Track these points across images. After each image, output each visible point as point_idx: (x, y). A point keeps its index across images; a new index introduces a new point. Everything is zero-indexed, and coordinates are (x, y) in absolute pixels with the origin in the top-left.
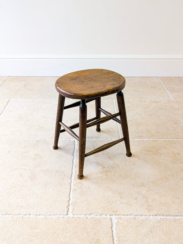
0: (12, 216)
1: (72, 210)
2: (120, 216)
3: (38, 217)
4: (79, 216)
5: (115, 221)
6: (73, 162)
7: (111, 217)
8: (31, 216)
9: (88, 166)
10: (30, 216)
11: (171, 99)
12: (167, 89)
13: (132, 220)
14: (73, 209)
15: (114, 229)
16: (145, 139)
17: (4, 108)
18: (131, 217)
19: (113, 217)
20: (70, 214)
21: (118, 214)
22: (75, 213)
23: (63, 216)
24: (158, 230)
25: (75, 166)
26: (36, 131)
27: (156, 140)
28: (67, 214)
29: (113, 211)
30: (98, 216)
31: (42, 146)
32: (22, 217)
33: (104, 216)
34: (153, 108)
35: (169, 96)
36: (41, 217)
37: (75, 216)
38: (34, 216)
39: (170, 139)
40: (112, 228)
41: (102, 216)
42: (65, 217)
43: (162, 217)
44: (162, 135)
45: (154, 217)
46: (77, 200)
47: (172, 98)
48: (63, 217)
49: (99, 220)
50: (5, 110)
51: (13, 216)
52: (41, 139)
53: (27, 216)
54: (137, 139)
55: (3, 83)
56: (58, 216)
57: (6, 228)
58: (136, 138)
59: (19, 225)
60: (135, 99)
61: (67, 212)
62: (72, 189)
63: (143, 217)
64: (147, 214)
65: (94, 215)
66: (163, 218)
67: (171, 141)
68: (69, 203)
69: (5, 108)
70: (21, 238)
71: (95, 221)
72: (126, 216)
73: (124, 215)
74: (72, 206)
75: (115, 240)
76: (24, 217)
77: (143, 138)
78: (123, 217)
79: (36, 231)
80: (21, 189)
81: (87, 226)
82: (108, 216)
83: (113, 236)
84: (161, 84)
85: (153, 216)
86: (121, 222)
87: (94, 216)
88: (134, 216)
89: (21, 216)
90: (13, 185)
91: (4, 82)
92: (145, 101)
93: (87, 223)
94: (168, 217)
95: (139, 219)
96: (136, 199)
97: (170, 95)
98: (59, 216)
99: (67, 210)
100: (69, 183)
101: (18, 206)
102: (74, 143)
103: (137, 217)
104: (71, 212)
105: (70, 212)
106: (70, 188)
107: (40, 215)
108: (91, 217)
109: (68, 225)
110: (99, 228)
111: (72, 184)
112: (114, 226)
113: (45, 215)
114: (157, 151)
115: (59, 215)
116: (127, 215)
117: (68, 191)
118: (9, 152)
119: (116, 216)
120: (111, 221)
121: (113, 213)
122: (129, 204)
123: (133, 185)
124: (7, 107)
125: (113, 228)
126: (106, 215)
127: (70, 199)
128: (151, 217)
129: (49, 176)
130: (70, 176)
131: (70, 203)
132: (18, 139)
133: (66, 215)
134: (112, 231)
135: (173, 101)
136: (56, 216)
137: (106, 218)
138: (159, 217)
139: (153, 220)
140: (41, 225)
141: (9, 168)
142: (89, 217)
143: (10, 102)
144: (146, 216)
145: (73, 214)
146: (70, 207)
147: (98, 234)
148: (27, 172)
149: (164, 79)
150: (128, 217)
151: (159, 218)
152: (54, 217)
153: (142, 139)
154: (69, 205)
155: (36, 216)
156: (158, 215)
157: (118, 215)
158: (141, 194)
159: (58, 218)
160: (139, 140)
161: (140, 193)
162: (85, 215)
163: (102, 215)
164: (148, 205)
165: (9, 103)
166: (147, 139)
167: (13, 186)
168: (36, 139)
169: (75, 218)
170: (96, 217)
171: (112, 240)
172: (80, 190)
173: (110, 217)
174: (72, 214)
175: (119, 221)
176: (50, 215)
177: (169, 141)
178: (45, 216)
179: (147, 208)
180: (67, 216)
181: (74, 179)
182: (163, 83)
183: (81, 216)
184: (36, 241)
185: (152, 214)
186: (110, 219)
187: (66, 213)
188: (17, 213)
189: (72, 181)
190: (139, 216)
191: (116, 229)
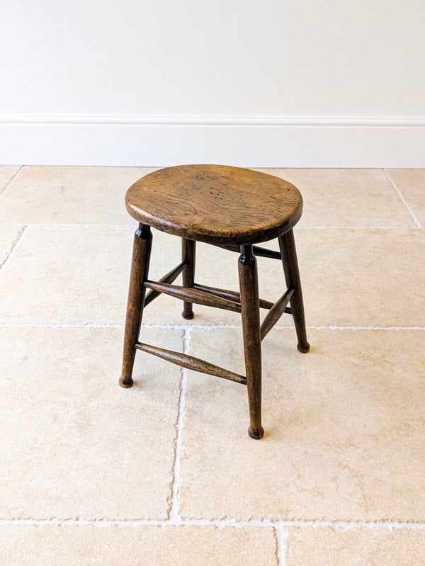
0: (33, 522)
1: (179, 508)
2: (297, 523)
3: (97, 524)
4: (196, 523)
5: (283, 536)
6: (180, 385)
7: (276, 525)
8: (81, 522)
9: (218, 395)
10: (77, 522)
11: (417, 226)
12: (407, 200)
13: (327, 533)
14: (183, 506)
15: (282, 555)
16: (354, 328)
17: (12, 248)
18: (322, 524)
19: (280, 526)
20: (176, 519)
21: (290, 516)
22: (186, 516)
23: (159, 523)
24: (389, 557)
25: (186, 394)
26: (91, 306)
27: (381, 328)
28: (169, 518)
29: (280, 511)
30: (243, 524)
31: (106, 343)
32: (59, 525)
33: (258, 523)
34: (375, 247)
35: (412, 217)
36: (105, 524)
37: (187, 523)
38: (86, 523)
39: (414, 328)
40: (276, 553)
41: (252, 524)
42: (164, 524)
43: (398, 526)
44: (396, 318)
45: (379, 525)
46: (191, 482)
47: (418, 224)
48: (159, 526)
49: (246, 533)
50: (14, 251)
51: (36, 522)
52: (104, 327)
53: (70, 523)
54: (335, 327)
55: (8, 184)
56: (146, 522)
57: (19, 554)
58: (333, 325)
59: (51, 546)
60: (329, 225)
61: (168, 513)
62: (178, 452)
63: (353, 524)
64: (361, 518)
65: (234, 520)
66: (400, 527)
67: (418, 331)
68: (172, 490)
69: (15, 248)
71: (236, 536)
72: (311, 523)
73: (306, 521)
74: (179, 497)
76: (63, 526)
77: (349, 324)
78: (303, 525)
79: (94, 560)
80: (55, 454)
81: (217, 548)
82: (267, 523)
84: (392, 186)
85: (375, 521)
87: (232, 522)
88: (330, 524)
89: (56, 522)
90: (36, 443)
91: (11, 179)
92: (353, 231)
93: (217, 539)
94: (413, 526)
95: (343, 531)
96: (334, 479)
97: (412, 215)
98: (149, 523)
99: (167, 508)
100: (172, 438)
101: (49, 498)
102: (182, 336)
103: (337, 526)
104: (176, 513)
105: (174, 512)
106: (175, 452)
107: (101, 520)
108: (227, 526)
109: (171, 545)
110: (245, 552)
111: (179, 441)
112: (283, 547)
113: (115, 520)
114: (383, 356)
115: (149, 520)
116: (314, 520)
117: (169, 459)
118: (25, 359)
119: (286, 524)
120: (275, 535)
121: (279, 515)
122: (319, 493)
123: (328, 444)
124: (18, 244)
125: (278, 552)
126: (262, 521)
127: (176, 479)
128: (371, 525)
129: (122, 419)
130: (173, 421)
131: (175, 491)
132: (45, 325)
133: (166, 520)
134: (278, 561)
135: (420, 230)
136: (142, 523)
137: (263, 527)
138: (389, 526)
139: (376, 534)
140: (105, 546)
141: (26, 400)
142: (222, 525)
143: (26, 230)
144: (360, 524)
145: (183, 519)
146: (175, 500)
148: (68, 411)
149: (399, 174)
150: (315, 525)
151: (391, 529)
152: (135, 524)
153: (348, 327)
154: (172, 493)
155: (93, 523)
156: (388, 520)
157: (293, 520)
158: (346, 467)
159: (146, 527)
160: (341, 328)
161: (344, 463)
162: (212, 521)
163: (252, 521)
164: (364, 495)
165: (24, 234)
166: (359, 328)
167: (36, 445)
168: (89, 326)
169: (187, 529)
170: (238, 526)
172: (198, 456)
173: (272, 524)
174: (179, 517)
175: (295, 534)
176: (126, 520)
177: (412, 331)
178: (114, 523)
179: (361, 501)
180: (168, 523)
181: (184, 429)
182: (398, 185)
183: (203, 523)
185: (374, 519)
186: (272, 529)
187: (166, 516)
188: (46, 516)
189: (180, 433)
190: (341, 524)
191: (287, 554)
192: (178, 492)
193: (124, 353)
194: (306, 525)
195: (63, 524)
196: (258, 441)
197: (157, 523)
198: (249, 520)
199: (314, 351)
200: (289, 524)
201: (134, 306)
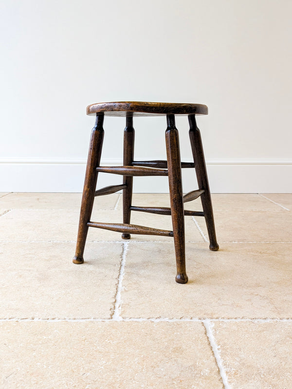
1: (120, 313)
2: (221, 320)
3: (50, 321)
4: (135, 320)
5: (210, 326)
6: (121, 263)
7: (203, 321)
8: (36, 321)
10: (32, 320)
13: (248, 324)
14: (123, 312)
15: (211, 334)
16: (251, 242)
18: (243, 320)
19: (207, 322)
20: (117, 317)
21: (215, 316)
22: (127, 317)
23: (103, 320)
25: (125, 267)
27: (271, 243)
28: (112, 318)
29: (206, 314)
30: (175, 320)
32: (17, 321)
33: (188, 320)
34: (258, 216)
36: (56, 321)
37: (127, 320)
38: (41, 320)
40: (206, 334)
41: (183, 320)
42: (107, 321)
44: (281, 239)
46: (131, 302)
47: (287, 209)
48: (103, 322)
49: (179, 325)
53: (27, 320)
56: (92, 320)
58: (235, 241)
59: (8, 331)
63: (268, 321)
64: (275, 317)
65: (167, 318)
68: (114, 305)
70: (10, 347)
71: (170, 325)
72: (234, 320)
73: (229, 319)
74: (120, 309)
75: (216, 349)
78: (226, 321)
79: (45, 337)
80: (18, 291)
82: (196, 320)
83: (210, 344)
84: (265, 198)
85: (288, 319)
86: (225, 326)
88: (250, 320)
89: (14, 320)
93: (153, 327)
95: (261, 323)
96: (249, 300)
97: (282, 207)
99: (110, 313)
100: (115, 284)
101: (10, 309)
102: (122, 245)
103: (256, 321)
104: (118, 315)
106: (117, 290)
107: (53, 319)
108: (161, 321)
110: (178, 333)
111: (120, 286)
112: (211, 331)
114: (275, 252)
115: (94, 319)
116: (236, 318)
117: (112, 292)
119: (211, 320)
120: (203, 325)
121: (205, 316)
122: (237, 306)
123: (240, 286)
126: (191, 319)
127: (118, 301)
128: (285, 320)
129: (74, 276)
131: (117, 305)
133: (109, 319)
134: (208, 337)
135: (289, 211)
136: (88, 320)
137: (192, 322)
140: (56, 331)
142: (158, 320)
143: (10, 211)
144: (275, 320)
145: (123, 318)
146: (117, 311)
147: (178, 340)
150: (237, 321)
152: (84, 321)
153: (246, 242)
154: (114, 307)
155: (46, 320)
157: (217, 318)
158: (258, 295)
159: (92, 322)
160: (241, 243)
161: (255, 293)
162: (148, 319)
164: (275, 307)
165: (8, 212)
166: (254, 242)
169: (127, 322)
170: (170, 321)
171: (208, 348)
172: (136, 291)
173: (200, 321)
174: (121, 317)
175: (220, 325)
178: (64, 320)
179: (273, 310)
180: (111, 320)
181: (124, 280)
182: (269, 198)
183: (140, 320)
184: (43, 350)
185: (287, 317)
186: (201, 323)
187: (110, 317)
188: (6, 317)
189: (121, 282)
190: (259, 320)
191: (215, 335)
192: (119, 306)
193: (79, 231)
194: (229, 321)
195: (20, 321)
196: (184, 285)
197: (101, 320)
198: (180, 318)
199: (222, 250)
200: (214, 320)
201: (88, 187)
